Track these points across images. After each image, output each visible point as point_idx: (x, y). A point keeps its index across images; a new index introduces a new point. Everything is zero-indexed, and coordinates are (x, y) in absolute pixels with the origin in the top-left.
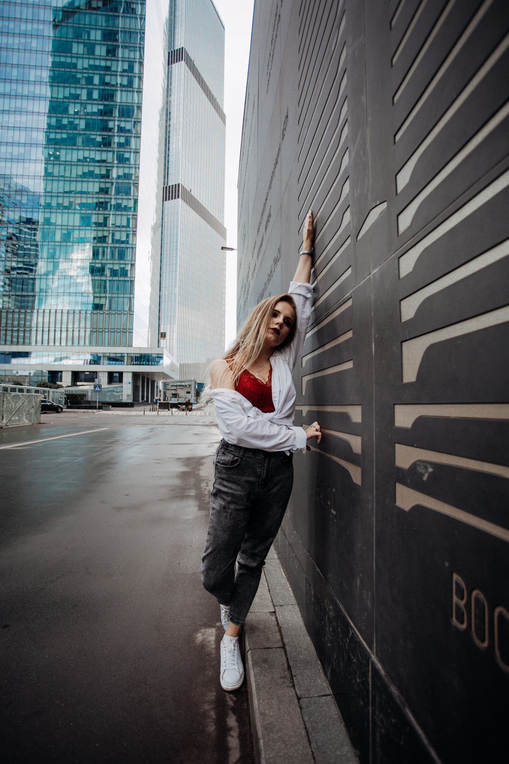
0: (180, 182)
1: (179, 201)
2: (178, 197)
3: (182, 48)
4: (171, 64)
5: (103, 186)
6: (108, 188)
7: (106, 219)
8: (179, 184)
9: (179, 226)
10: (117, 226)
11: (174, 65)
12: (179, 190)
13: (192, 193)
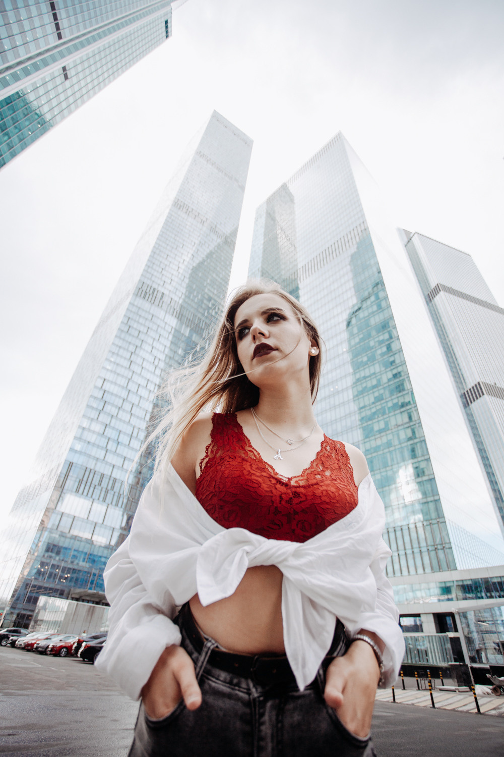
0: (479, 380)
1: (486, 398)
2: (483, 394)
3: (437, 285)
4: (433, 299)
5: (376, 394)
6: (382, 394)
7: (387, 424)
8: (479, 383)
9: (497, 421)
10: (399, 426)
11: (435, 299)
12: (481, 388)
13: (498, 385)
